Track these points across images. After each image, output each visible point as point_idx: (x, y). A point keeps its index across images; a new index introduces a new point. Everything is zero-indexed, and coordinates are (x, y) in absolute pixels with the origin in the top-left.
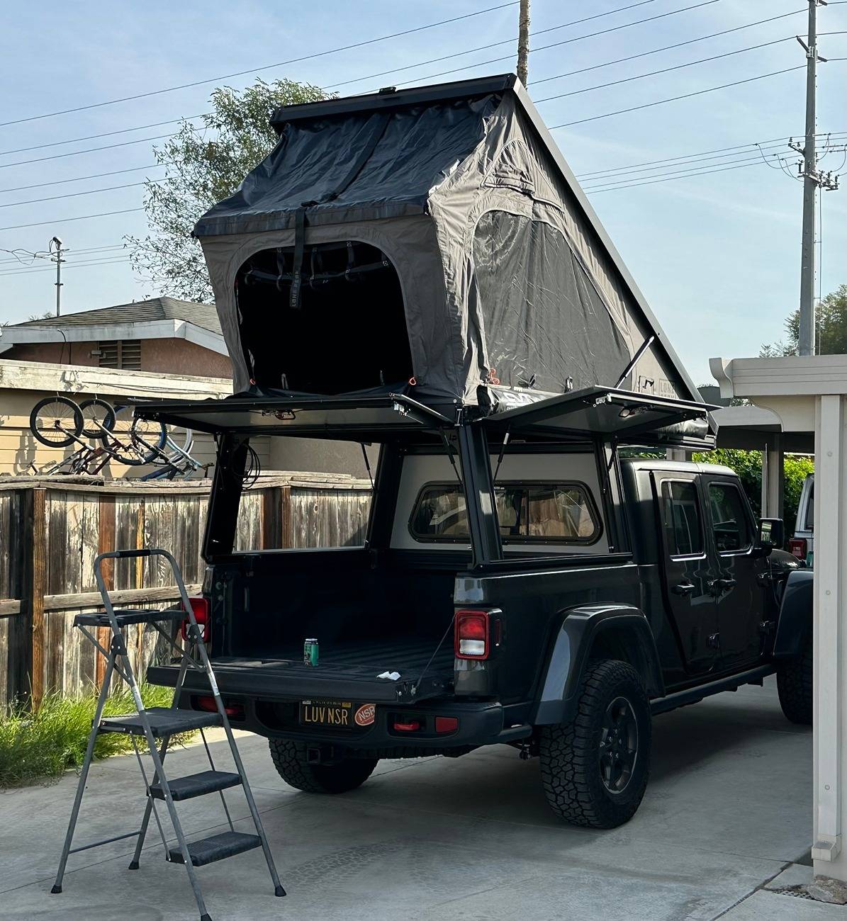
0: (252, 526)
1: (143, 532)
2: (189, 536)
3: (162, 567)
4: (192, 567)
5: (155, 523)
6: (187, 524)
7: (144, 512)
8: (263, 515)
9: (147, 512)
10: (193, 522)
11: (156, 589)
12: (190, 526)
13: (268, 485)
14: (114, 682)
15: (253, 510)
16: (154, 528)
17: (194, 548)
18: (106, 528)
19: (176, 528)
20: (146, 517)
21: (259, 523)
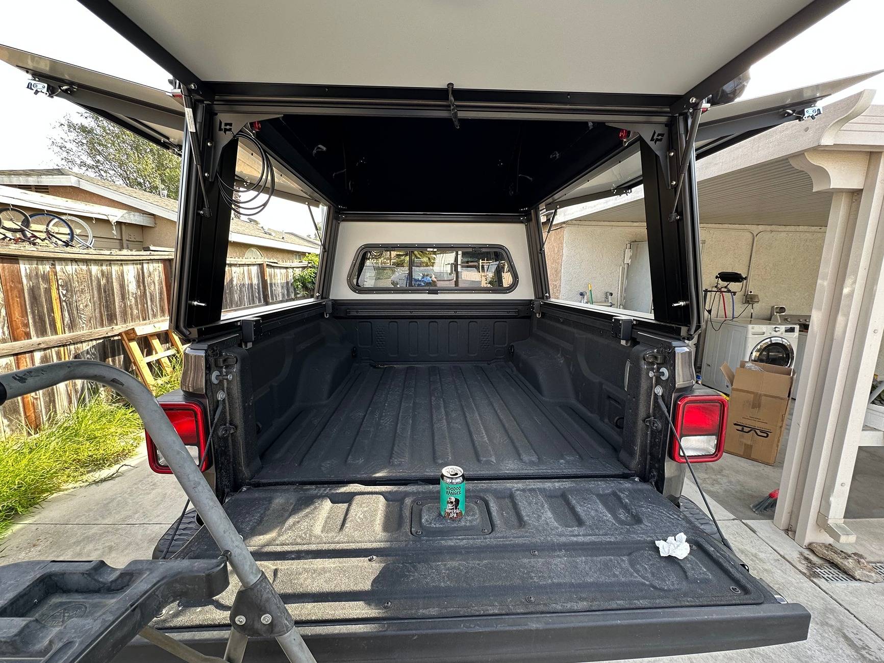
0: (157, 284)
1: (58, 289)
2: (105, 292)
3: (83, 316)
4: (111, 314)
5: (70, 281)
6: (102, 283)
7: (56, 274)
8: (164, 277)
9: (59, 274)
10: (108, 281)
11: (79, 333)
12: (105, 285)
13: (167, 257)
14: (46, 411)
15: (156, 273)
16: (69, 286)
17: (112, 300)
18: (11, 287)
19: (92, 286)
20: (58, 277)
21: (162, 282)
